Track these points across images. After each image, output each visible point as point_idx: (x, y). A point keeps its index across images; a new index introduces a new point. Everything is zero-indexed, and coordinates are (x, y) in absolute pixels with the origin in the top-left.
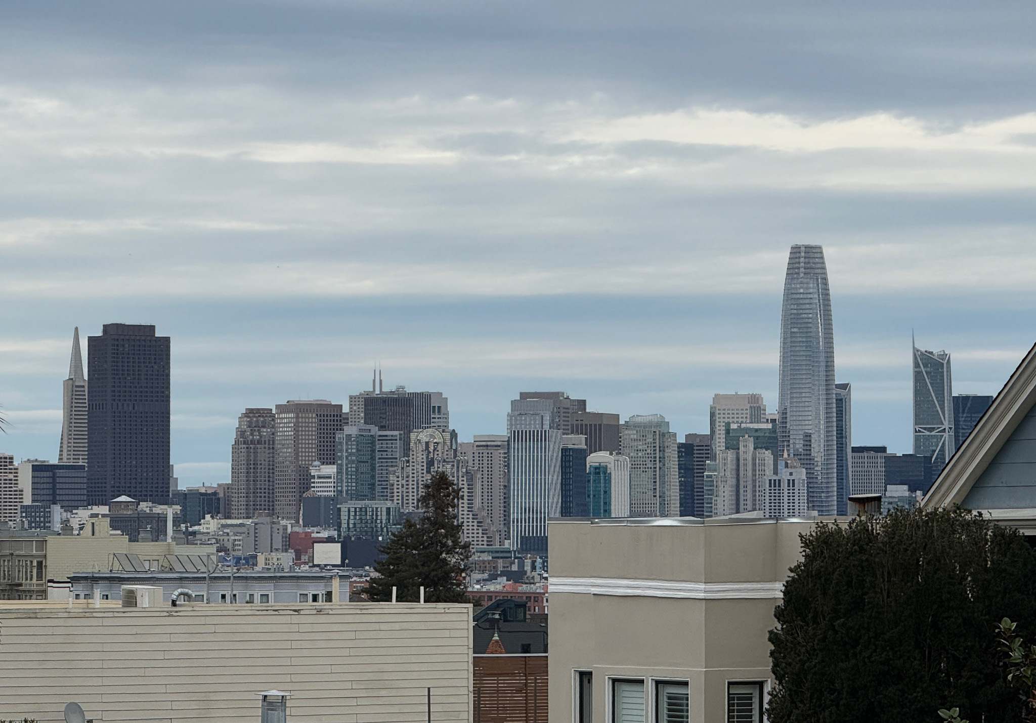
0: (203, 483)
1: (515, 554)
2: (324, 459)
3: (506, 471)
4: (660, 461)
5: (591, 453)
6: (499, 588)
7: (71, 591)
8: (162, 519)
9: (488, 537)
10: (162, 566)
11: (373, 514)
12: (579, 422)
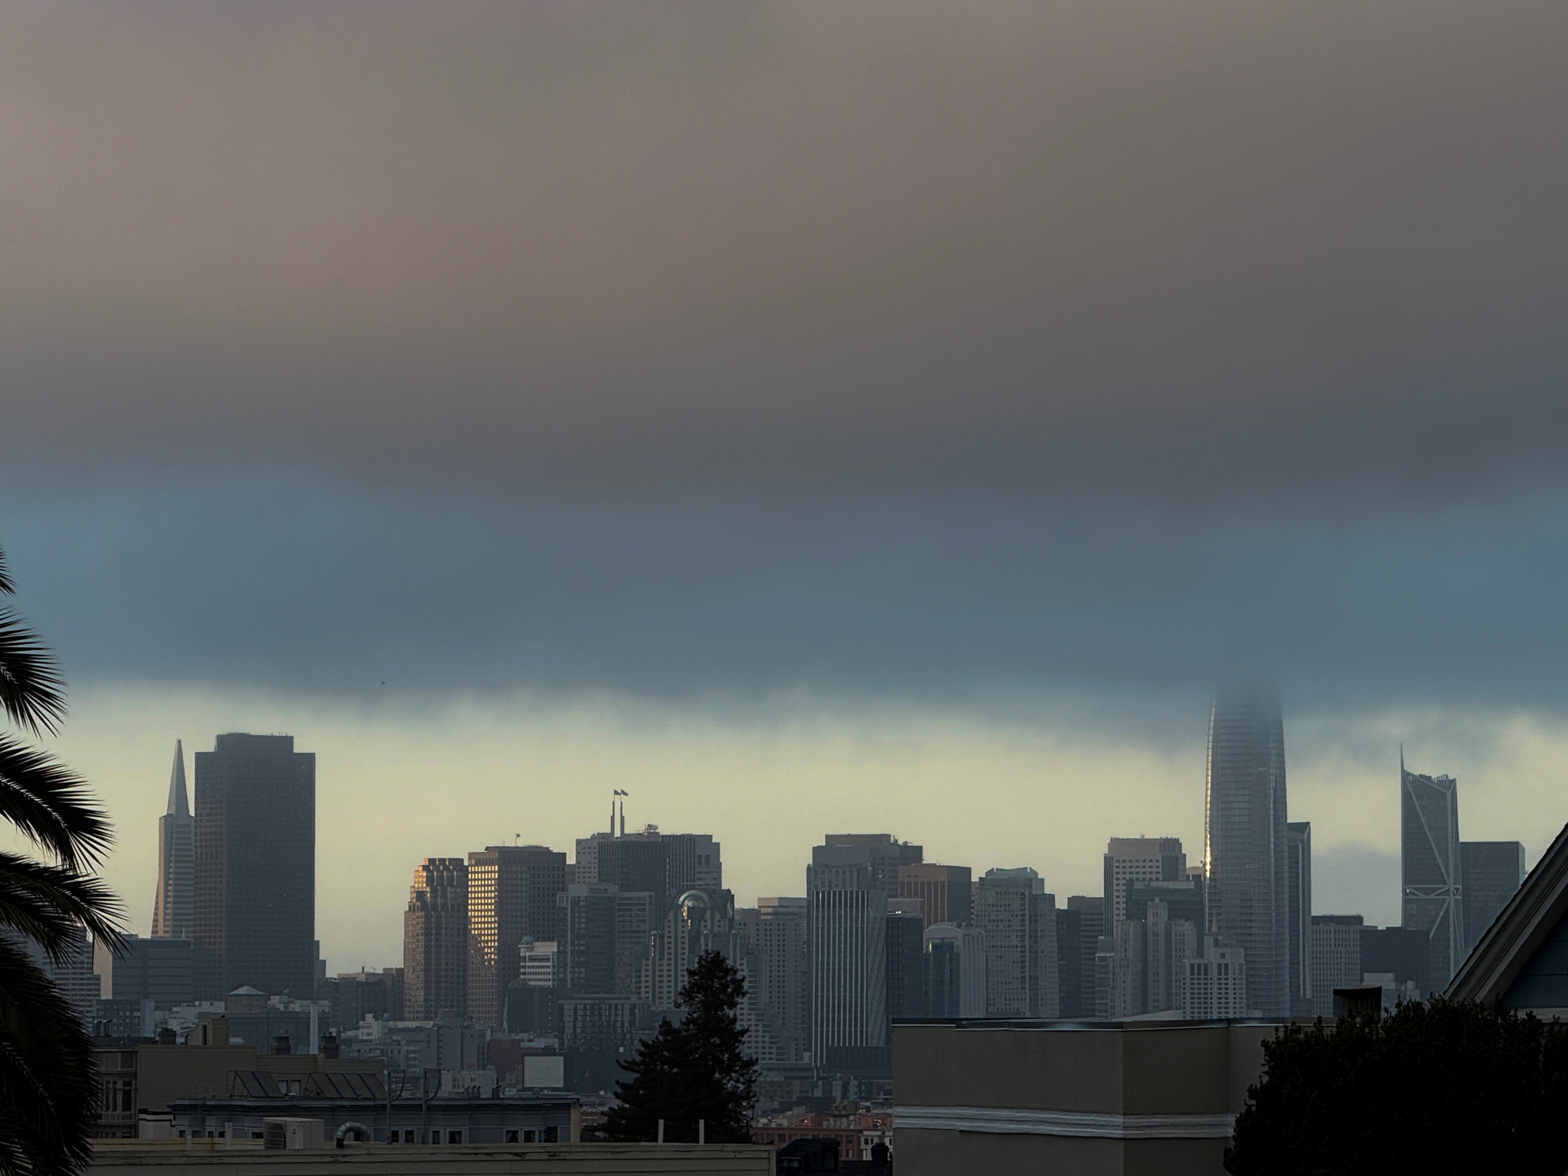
0: (363, 968)
1: (818, 1072)
2: (539, 932)
3: (805, 950)
4: (1030, 937)
5: (929, 924)
6: (795, 1123)
7: (173, 1126)
8: (303, 1020)
9: (778, 1048)
10: (306, 1089)
11: (610, 1014)
12: (912, 880)
